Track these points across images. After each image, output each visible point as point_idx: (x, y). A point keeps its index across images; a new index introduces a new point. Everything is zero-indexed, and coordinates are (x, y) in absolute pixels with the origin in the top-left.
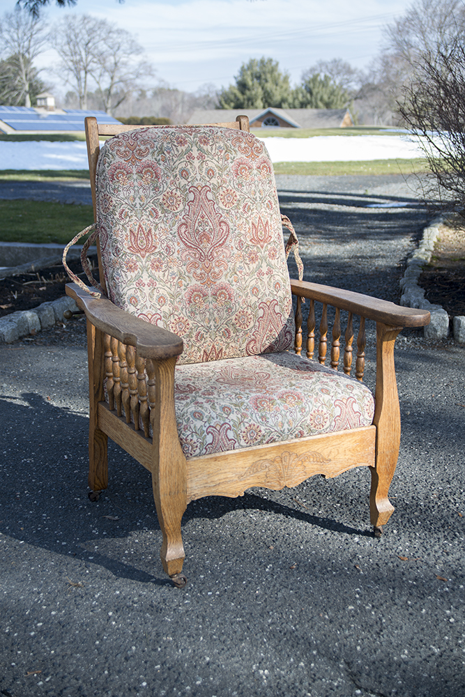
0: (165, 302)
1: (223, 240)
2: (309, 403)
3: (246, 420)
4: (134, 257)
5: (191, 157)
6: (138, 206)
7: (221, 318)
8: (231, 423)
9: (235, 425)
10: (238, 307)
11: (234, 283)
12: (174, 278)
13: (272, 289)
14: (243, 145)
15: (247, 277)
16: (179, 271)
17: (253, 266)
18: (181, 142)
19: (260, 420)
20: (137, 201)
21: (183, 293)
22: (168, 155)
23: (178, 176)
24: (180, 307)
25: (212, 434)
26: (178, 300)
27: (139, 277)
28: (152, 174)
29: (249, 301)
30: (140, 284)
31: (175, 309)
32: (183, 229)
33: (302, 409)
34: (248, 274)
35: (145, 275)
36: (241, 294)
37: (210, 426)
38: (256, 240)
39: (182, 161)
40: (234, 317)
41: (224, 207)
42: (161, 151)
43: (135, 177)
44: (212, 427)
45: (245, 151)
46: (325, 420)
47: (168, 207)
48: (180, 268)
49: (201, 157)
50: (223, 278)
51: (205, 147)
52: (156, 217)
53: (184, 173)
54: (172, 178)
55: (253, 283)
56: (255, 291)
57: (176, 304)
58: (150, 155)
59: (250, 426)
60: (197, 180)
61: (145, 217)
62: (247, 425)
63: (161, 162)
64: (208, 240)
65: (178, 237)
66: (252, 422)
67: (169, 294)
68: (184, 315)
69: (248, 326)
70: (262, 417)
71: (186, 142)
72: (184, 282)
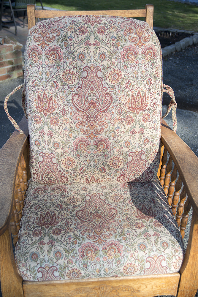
0: (58, 146)
1: (107, 107)
2: (125, 258)
3: (70, 265)
4: (39, 114)
5: (88, 44)
6: (44, 79)
7: (99, 160)
8: (58, 267)
9: (61, 268)
10: (112, 154)
11: (112, 138)
12: (66, 132)
13: (141, 143)
14: (133, 35)
15: (122, 134)
16: (71, 127)
17: (128, 127)
18: (82, 31)
19: (81, 266)
20: (44, 75)
21: (72, 142)
22: (70, 42)
23: (76, 59)
24: (69, 151)
25: (42, 272)
26: (68, 146)
27: (42, 128)
28: (56, 56)
29: (121, 150)
30: (42, 133)
31: (66, 152)
32: (76, 98)
33: (118, 262)
34: (124, 132)
35: (46, 128)
36: (116, 145)
37: (41, 267)
38: (134, 108)
39: (81, 46)
40: (109, 160)
41: (110, 83)
42: (65, 39)
43: (44, 57)
44: (43, 268)
45: (134, 40)
46: (136, 270)
47: (66, 81)
48: (71, 125)
49: (96, 44)
50: (103, 134)
51: (101, 36)
52: (57, 88)
53: (81, 57)
54: (71, 60)
55: (127, 138)
56: (128, 144)
57: (66, 149)
58: (55, 42)
59: (73, 269)
60: (91, 62)
61: (48, 87)
62: (70, 269)
63: (64, 47)
64: (95, 107)
65: (71, 103)
66: (75, 267)
67: (62, 142)
68: (72, 156)
69: (119, 167)
70: (84, 264)
71: (86, 31)
72: (73, 135)
